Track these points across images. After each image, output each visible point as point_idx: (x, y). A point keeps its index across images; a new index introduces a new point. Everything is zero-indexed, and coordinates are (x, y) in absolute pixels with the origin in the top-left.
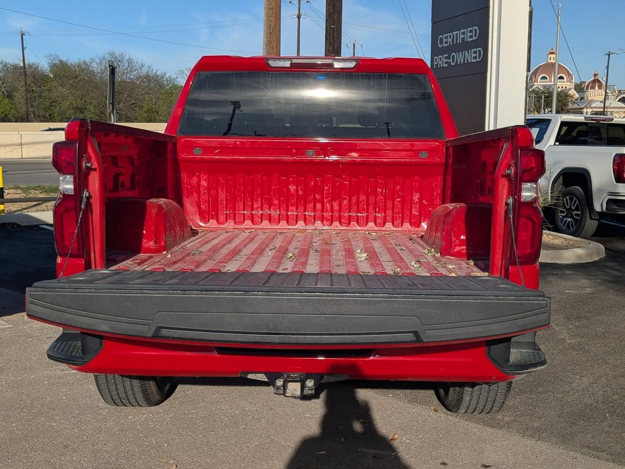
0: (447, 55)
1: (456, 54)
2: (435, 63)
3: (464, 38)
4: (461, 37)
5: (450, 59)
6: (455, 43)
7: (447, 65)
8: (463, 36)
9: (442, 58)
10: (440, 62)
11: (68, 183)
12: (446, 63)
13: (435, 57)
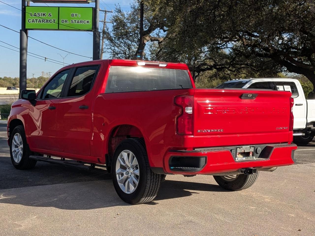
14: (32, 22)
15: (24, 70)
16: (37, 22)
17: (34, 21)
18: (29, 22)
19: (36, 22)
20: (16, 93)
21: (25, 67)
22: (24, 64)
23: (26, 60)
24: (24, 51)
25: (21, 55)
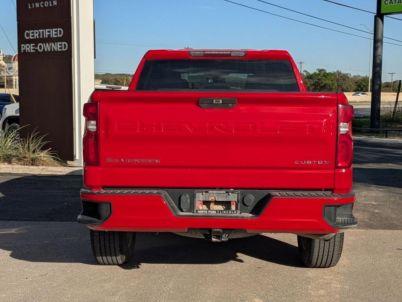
0: (34, 45)
1: (43, 44)
2: (22, 49)
3: (50, 34)
4: (46, 34)
5: (37, 47)
6: (41, 37)
7: (34, 51)
8: (49, 33)
9: (29, 47)
10: (28, 49)
11: (93, 125)
12: (33, 49)
13: (22, 45)
14: (389, 4)
15: (378, 69)
16: (397, 4)
17: (392, 2)
18: (385, 4)
19: (395, 3)
20: (366, 101)
21: (380, 65)
22: (378, 61)
23: (382, 56)
24: (379, 44)
25: (375, 49)
